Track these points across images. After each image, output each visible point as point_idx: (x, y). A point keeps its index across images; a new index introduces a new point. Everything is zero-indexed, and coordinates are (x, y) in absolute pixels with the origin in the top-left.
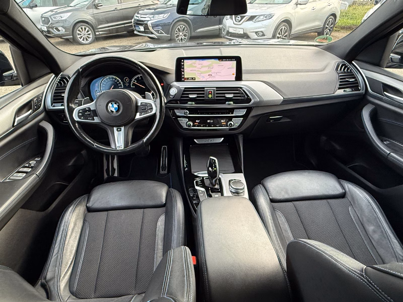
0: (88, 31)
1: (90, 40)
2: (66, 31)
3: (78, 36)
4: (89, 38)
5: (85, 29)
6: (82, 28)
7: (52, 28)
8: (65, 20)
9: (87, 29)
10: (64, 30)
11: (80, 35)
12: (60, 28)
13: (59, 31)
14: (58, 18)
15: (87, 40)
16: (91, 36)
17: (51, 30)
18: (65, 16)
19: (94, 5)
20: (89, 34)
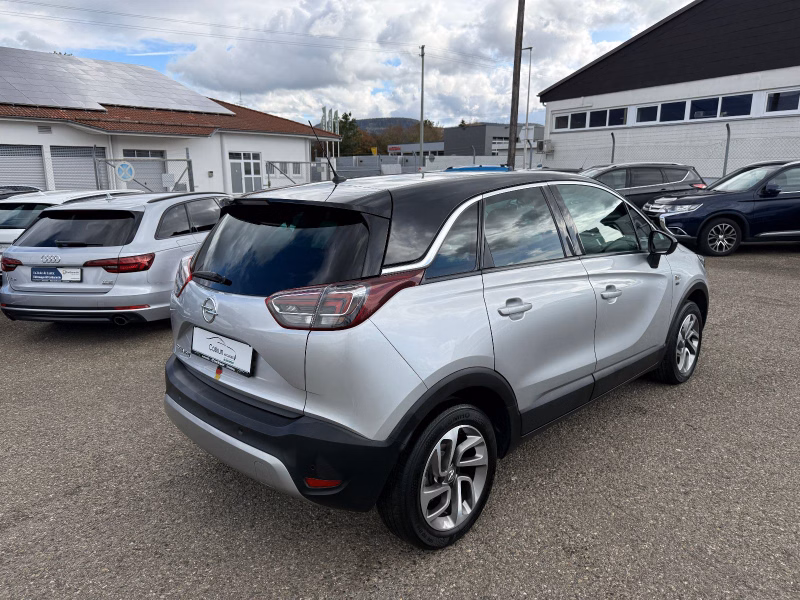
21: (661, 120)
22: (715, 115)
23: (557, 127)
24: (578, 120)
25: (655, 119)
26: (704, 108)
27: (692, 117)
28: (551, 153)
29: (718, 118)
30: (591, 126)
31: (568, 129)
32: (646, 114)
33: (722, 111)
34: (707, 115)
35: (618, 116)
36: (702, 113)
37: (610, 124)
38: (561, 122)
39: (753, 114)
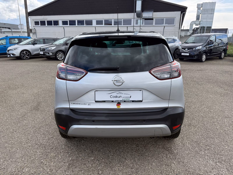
0: (62, 55)
1: (63, 58)
2: (52, 54)
3: (58, 57)
4: (62, 57)
5: (61, 54)
6: (60, 53)
7: (46, 53)
8: (53, 50)
9: (62, 54)
10: (51, 54)
11: (58, 56)
12: (50, 53)
13: (49, 54)
14: (50, 49)
15: (61, 58)
16: (63, 57)
17: (46, 54)
18: (53, 48)
19: (66, 44)
20: (62, 56)
21: (69, 25)
22: (84, 25)
23: (35, 25)
24: (43, 23)
25: (68, 25)
26: (81, 23)
27: (78, 25)
28: (35, 33)
29: (85, 26)
30: (47, 25)
31: (40, 26)
32: (65, 23)
33: (85, 24)
34: (81, 25)
35: (56, 23)
36: (80, 24)
37: (54, 25)
38: (37, 23)
39: (93, 25)
